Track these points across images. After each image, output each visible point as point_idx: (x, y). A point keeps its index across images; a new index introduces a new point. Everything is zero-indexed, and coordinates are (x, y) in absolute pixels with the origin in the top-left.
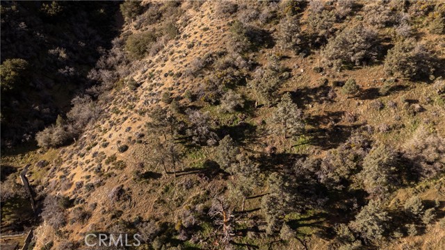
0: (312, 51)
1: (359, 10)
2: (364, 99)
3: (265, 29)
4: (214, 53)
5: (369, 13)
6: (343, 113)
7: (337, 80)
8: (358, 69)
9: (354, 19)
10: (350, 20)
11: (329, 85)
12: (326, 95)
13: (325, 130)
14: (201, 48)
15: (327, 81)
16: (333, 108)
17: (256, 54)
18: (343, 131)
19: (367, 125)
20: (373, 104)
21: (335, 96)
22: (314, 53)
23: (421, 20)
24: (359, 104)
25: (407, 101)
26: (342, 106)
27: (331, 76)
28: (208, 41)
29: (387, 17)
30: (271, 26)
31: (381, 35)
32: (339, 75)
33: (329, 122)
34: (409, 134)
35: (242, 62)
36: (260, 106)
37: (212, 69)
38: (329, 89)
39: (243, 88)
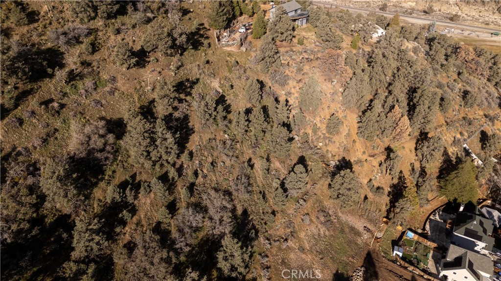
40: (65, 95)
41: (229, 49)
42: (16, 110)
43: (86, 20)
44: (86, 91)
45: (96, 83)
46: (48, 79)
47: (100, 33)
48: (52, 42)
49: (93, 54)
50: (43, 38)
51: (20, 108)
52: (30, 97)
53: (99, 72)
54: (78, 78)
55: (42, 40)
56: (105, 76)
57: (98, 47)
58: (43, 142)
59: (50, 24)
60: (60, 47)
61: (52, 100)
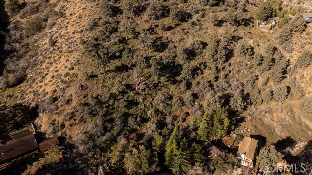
0: (140, 14)
2: (167, 31)
4: (96, 18)
6: (163, 37)
7: (155, 24)
8: (161, 19)
12: (153, 31)
13: (158, 45)
15: (151, 26)
16: (158, 36)
19: (172, 41)
21: (157, 31)
24: (167, 33)
25: (182, 29)
26: (161, 34)
27: (152, 23)
32: (156, 22)
33: (158, 42)
35: (113, 21)
36: (128, 40)
37: (98, 26)
38: (153, 28)
39: (117, 33)
40: (189, 29)
41: (263, 30)
43: (203, 5)
44: (196, 30)
45: (200, 28)
46: (185, 22)
47: (207, 11)
48: (190, 11)
50: (187, 9)
51: (175, 28)
52: (179, 26)
53: (202, 25)
54: (195, 25)
56: (204, 26)
57: (205, 16)
59: (191, 4)
60: (191, 13)
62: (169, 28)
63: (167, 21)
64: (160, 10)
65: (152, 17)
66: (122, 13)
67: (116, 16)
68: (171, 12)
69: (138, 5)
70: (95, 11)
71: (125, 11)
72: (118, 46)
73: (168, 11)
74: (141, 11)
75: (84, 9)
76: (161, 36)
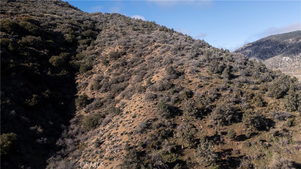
0: (203, 116)
1: (220, 96)
2: (239, 141)
3: (175, 106)
4: (150, 119)
5: (226, 97)
6: (232, 149)
7: (222, 131)
8: (231, 125)
9: (219, 101)
10: (217, 101)
11: (219, 134)
12: (219, 140)
13: (225, 160)
14: (141, 118)
15: (217, 133)
16: (226, 147)
17: (174, 119)
18: (235, 160)
19: (246, 156)
20: (245, 144)
21: (224, 140)
22: (205, 118)
23: (250, 101)
24: (238, 144)
25: (261, 140)
26: (229, 145)
27: (218, 129)
28: (145, 113)
29: (235, 99)
30: (178, 105)
31: (235, 108)
32: (223, 129)
33: (226, 155)
34: (269, 159)
35: (169, 123)
36: (184, 149)
37: (151, 128)
38: (219, 136)
39: (171, 138)
40: (272, 141)
42: (249, 139)
43: (290, 111)
44: (283, 143)
45: (289, 141)
46: (265, 131)
47: (296, 118)
48: (271, 117)
49: (291, 127)
50: (267, 113)
51: (251, 139)
52: (256, 136)
53: (292, 136)
54: (280, 136)
55: (266, 114)
56: (295, 139)
57: (294, 124)
58: (258, 158)
59: (272, 109)
60: (274, 119)
61: (265, 141)
62: (242, 138)
63: (239, 128)
64: (229, 114)
65: (219, 121)
66: (181, 114)
67: (174, 117)
68: (244, 117)
69: (202, 106)
70: (151, 111)
71: (185, 113)
72: (169, 156)
73: (241, 115)
74: (206, 114)
75: (141, 107)
76: (229, 147)
